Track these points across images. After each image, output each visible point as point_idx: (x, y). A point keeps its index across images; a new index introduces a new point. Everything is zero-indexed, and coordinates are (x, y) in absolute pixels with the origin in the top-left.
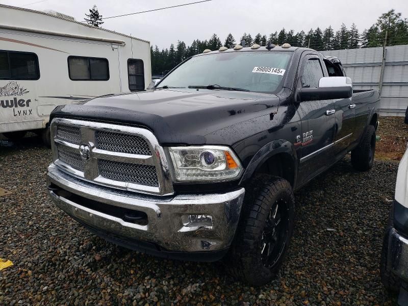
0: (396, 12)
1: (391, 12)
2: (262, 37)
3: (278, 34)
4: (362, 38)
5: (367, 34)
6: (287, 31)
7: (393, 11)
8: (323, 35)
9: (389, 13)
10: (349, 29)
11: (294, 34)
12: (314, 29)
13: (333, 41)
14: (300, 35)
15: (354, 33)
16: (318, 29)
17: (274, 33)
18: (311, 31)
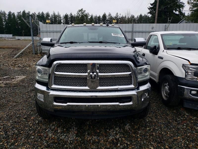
0: (83, 10)
1: (82, 10)
2: (12, 13)
3: (22, 12)
4: (63, 19)
5: (64, 17)
6: (27, 12)
7: (82, 9)
8: (45, 16)
9: (81, 10)
10: (57, 14)
11: (31, 14)
12: (41, 12)
13: (50, 19)
14: (34, 14)
15: (59, 16)
16: (43, 12)
17: (19, 12)
18: (39, 13)
